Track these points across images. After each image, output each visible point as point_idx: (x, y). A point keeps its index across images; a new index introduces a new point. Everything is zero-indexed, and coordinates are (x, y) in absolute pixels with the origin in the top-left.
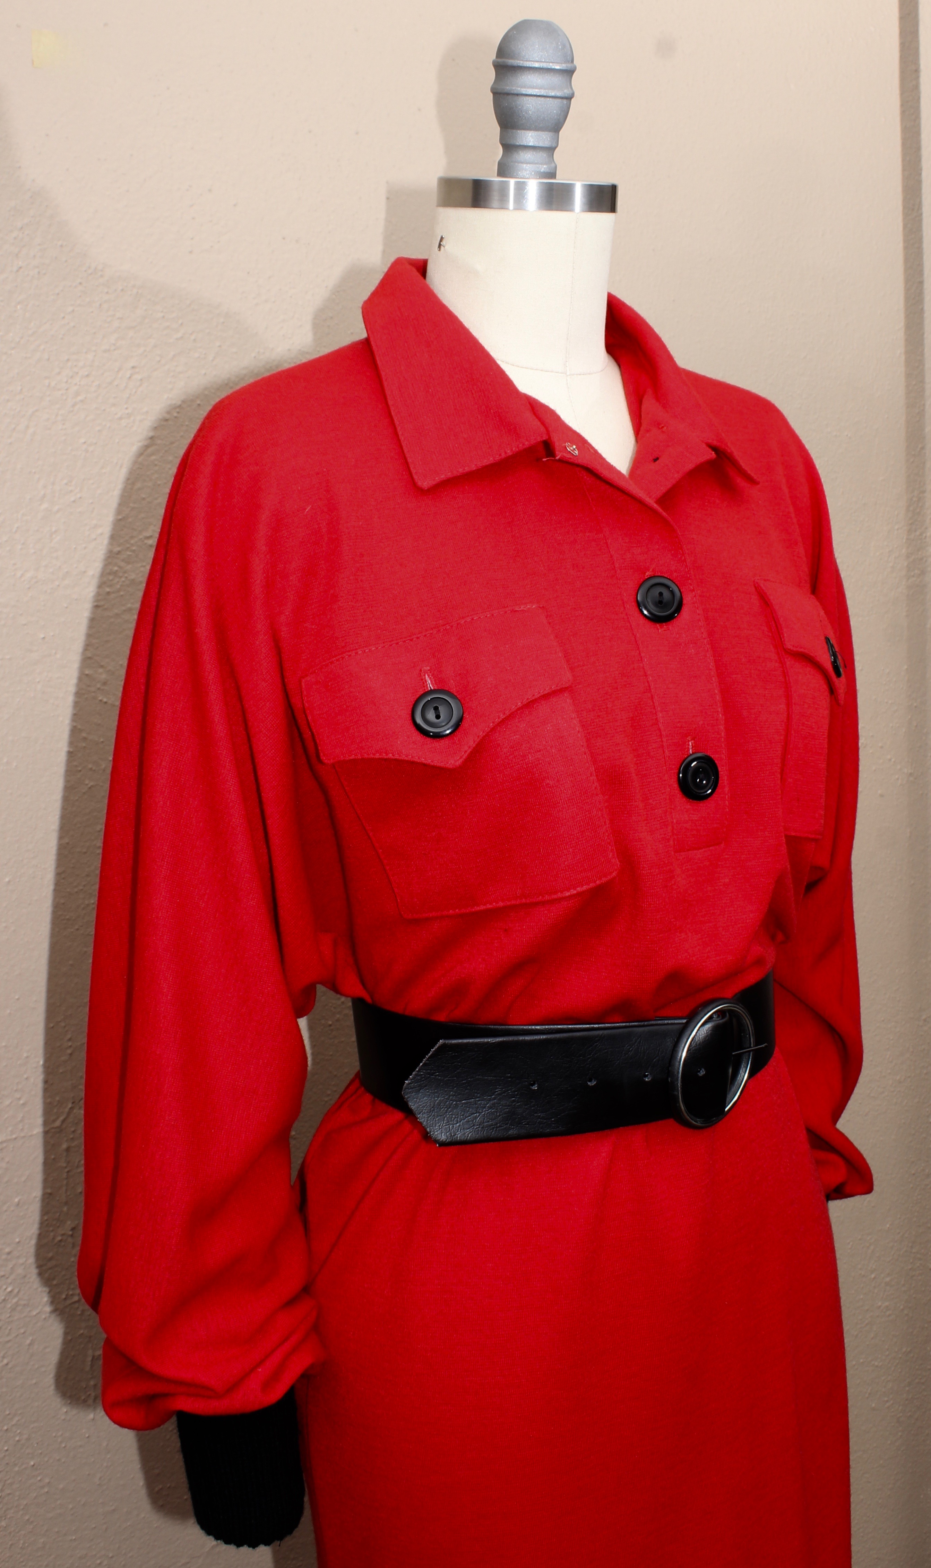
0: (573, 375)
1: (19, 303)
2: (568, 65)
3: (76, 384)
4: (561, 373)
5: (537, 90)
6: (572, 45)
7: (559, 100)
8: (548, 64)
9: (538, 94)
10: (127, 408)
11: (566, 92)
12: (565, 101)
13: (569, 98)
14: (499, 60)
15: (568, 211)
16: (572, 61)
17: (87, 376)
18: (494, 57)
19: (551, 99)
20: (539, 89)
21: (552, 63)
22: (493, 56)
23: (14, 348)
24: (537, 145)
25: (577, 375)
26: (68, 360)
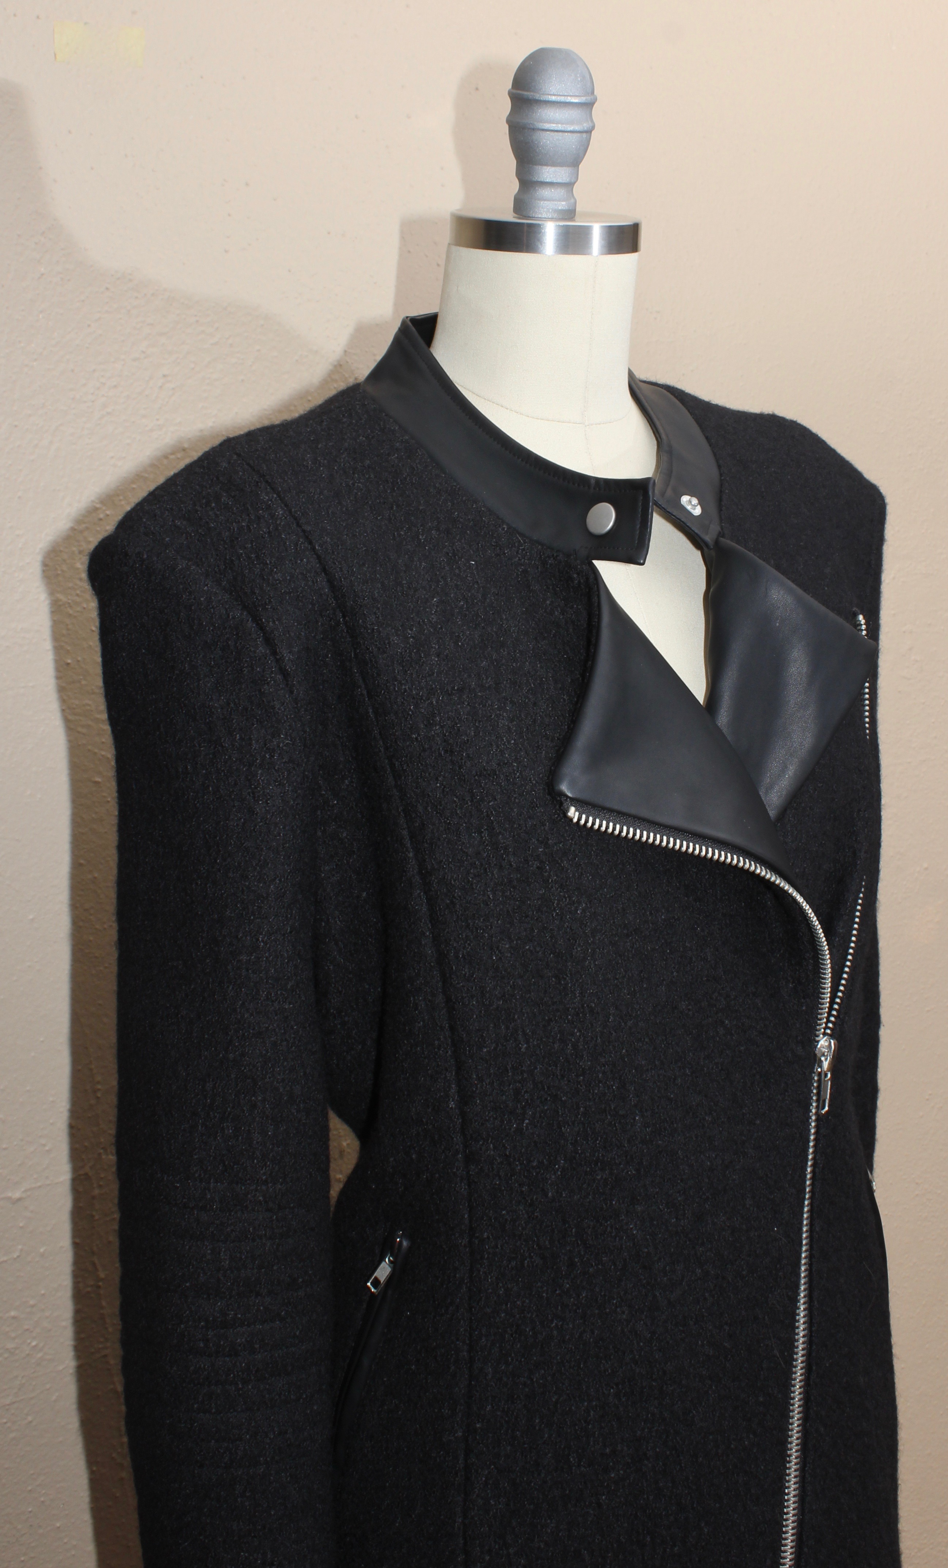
0: (592, 425)
1: (41, 312)
2: (587, 98)
3: (103, 396)
4: (579, 424)
5: (554, 125)
6: (593, 76)
7: (579, 135)
8: (566, 98)
9: (556, 129)
10: (158, 420)
11: (586, 126)
12: (584, 135)
13: (589, 132)
14: (515, 91)
15: (585, 254)
16: (593, 93)
17: (115, 386)
18: (510, 87)
19: (569, 134)
20: (556, 124)
21: (570, 96)
22: (509, 85)
23: (36, 360)
24: (555, 181)
25: (596, 424)
26: (94, 371)
